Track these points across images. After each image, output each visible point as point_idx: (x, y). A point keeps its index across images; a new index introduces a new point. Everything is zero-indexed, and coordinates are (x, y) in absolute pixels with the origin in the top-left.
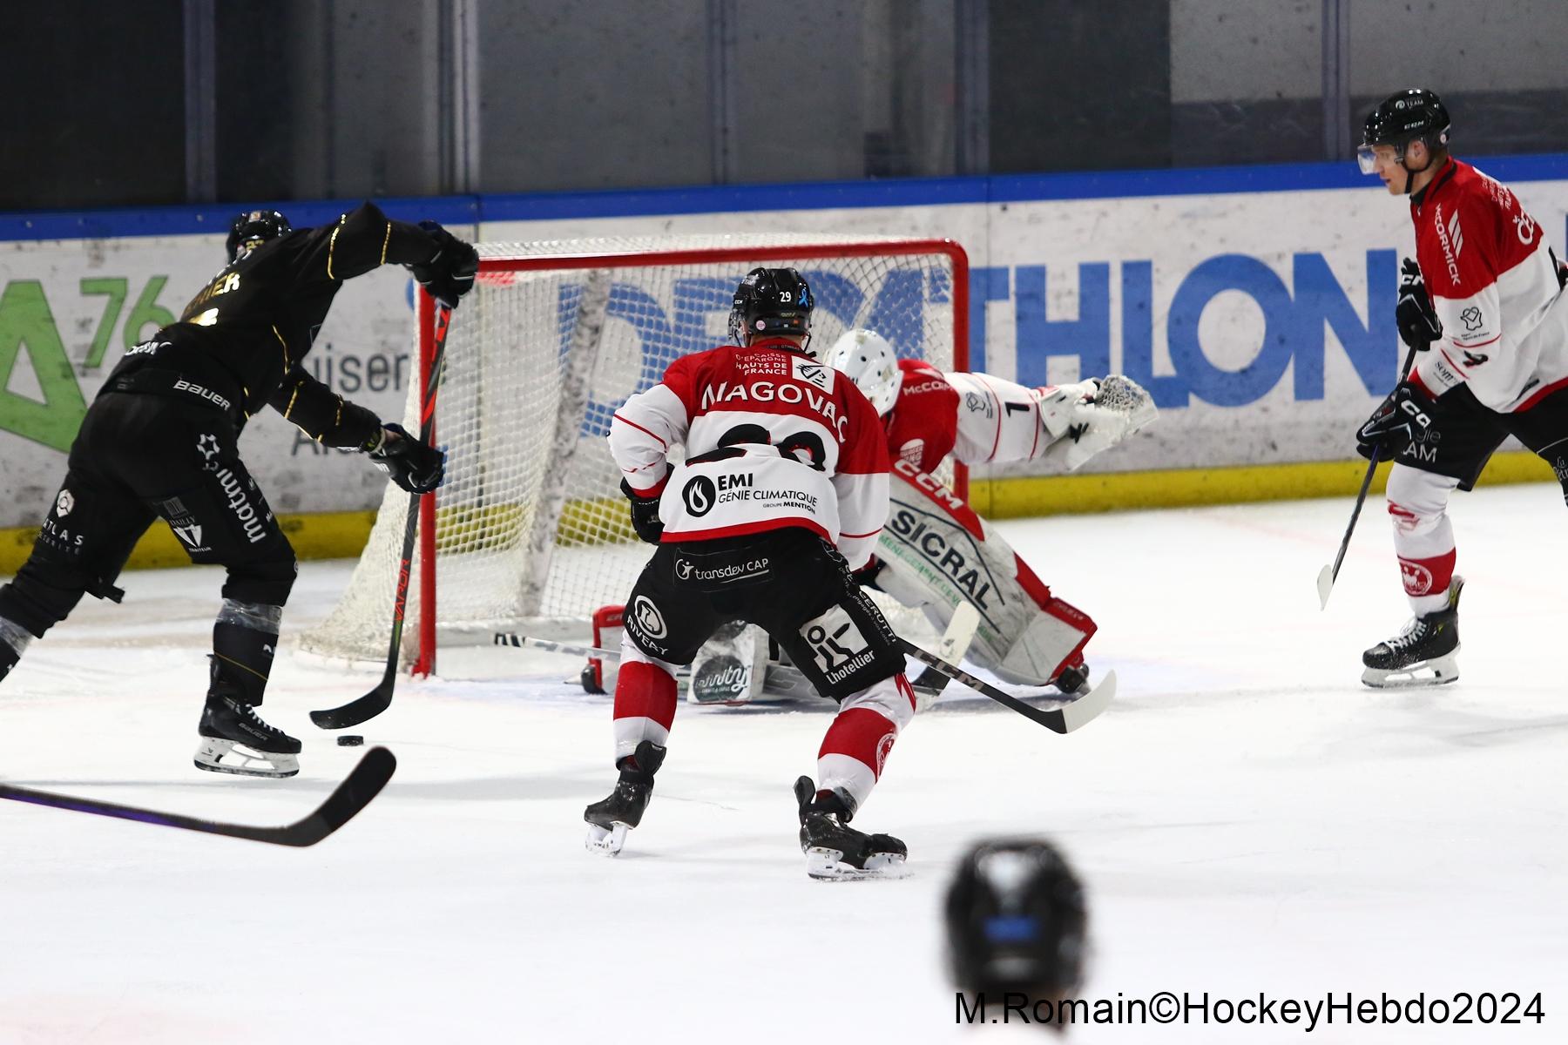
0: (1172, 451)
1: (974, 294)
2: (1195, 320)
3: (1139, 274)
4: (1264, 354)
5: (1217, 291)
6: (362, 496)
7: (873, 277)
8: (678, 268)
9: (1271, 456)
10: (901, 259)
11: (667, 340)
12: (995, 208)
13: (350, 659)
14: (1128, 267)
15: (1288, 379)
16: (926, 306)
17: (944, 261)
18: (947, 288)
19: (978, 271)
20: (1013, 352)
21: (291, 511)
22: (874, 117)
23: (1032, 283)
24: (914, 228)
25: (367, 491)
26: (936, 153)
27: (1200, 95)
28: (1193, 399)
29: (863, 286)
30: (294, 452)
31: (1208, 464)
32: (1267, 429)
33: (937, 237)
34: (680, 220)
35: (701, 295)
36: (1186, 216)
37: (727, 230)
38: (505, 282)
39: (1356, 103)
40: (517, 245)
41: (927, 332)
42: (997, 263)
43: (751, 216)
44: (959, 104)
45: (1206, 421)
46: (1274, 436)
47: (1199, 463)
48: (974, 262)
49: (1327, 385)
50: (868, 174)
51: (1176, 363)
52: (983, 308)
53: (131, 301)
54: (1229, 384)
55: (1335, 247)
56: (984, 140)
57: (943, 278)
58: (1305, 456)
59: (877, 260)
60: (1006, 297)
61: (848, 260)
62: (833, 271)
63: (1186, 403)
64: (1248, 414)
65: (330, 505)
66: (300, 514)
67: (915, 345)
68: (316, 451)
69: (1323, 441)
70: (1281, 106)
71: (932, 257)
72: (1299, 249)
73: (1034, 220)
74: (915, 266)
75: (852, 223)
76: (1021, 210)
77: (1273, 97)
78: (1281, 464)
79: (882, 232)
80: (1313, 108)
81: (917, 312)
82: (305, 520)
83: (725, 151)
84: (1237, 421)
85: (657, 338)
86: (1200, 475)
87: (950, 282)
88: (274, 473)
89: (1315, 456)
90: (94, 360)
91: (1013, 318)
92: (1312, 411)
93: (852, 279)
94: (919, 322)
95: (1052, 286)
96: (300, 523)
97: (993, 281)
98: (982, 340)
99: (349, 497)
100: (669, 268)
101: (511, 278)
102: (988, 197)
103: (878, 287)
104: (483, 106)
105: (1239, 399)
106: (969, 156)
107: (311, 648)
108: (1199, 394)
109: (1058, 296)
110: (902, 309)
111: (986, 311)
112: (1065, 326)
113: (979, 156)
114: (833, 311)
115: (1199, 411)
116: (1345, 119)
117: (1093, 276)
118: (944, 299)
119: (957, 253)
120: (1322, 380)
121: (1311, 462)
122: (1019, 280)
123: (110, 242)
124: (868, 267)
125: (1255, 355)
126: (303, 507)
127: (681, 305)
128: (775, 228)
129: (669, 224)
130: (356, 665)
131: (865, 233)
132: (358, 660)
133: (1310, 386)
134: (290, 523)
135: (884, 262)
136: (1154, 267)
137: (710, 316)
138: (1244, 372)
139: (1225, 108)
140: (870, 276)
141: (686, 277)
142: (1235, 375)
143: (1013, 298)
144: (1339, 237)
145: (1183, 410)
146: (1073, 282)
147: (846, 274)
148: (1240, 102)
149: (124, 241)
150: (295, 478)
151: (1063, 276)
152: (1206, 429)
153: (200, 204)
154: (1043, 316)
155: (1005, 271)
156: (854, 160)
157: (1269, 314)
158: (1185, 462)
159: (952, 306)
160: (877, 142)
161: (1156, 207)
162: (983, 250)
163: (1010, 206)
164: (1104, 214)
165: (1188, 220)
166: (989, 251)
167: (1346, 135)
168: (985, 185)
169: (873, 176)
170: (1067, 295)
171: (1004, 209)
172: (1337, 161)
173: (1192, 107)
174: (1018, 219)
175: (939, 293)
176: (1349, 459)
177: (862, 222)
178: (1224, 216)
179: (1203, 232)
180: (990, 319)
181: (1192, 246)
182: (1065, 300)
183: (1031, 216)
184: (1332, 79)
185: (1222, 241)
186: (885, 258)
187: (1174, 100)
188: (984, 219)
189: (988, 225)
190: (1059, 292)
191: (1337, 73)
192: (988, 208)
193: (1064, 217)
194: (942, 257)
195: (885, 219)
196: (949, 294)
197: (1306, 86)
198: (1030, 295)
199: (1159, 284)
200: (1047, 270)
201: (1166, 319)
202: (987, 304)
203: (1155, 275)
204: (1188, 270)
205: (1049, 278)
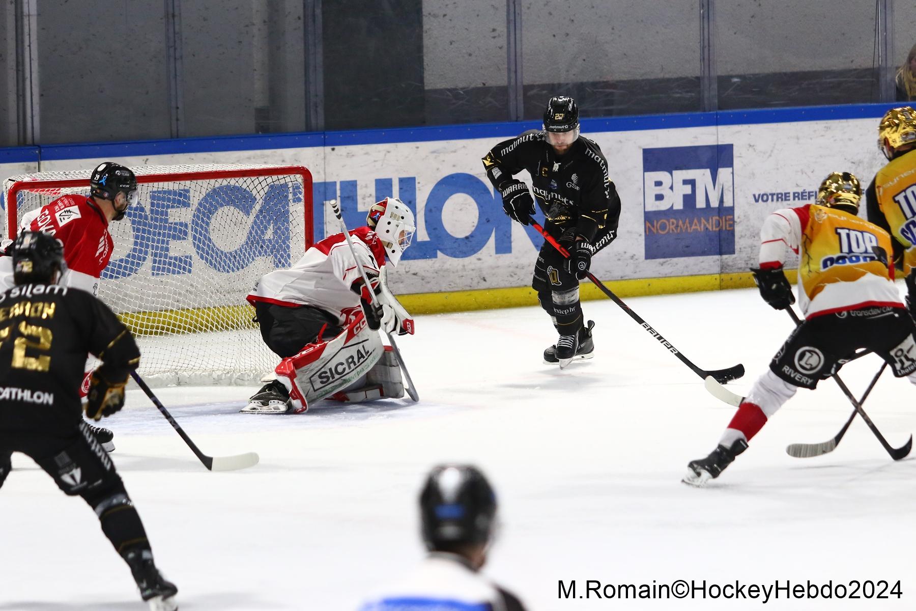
0: (428, 282)
1: (316, 197)
2: (440, 210)
3: (408, 184)
4: (477, 228)
5: (451, 194)
7: (259, 187)
8: (151, 184)
9: (484, 285)
10: (275, 177)
11: (145, 225)
12: (328, 149)
14: (401, 181)
15: (492, 242)
16: (291, 204)
17: (299, 178)
18: (300, 193)
19: (319, 184)
22: (260, 100)
23: (350, 189)
24: (283, 161)
26: (294, 118)
27: (441, 85)
28: (439, 253)
29: (254, 192)
31: (449, 290)
32: (480, 270)
33: (295, 165)
34: (152, 158)
35: (163, 199)
36: (433, 152)
37: (178, 163)
38: (55, 193)
39: (527, 88)
40: (61, 173)
41: (291, 218)
42: (329, 180)
43: (192, 155)
44: (307, 92)
45: (447, 266)
46: (484, 274)
47: (443, 290)
48: (316, 179)
49: (513, 245)
50: (257, 131)
51: (429, 234)
52: (323, 204)
54: (459, 246)
56: (321, 111)
57: (298, 188)
58: (502, 284)
59: (261, 178)
60: (335, 198)
61: (245, 178)
62: (237, 184)
63: (436, 257)
64: (470, 261)
67: (284, 225)
69: (511, 276)
70: (484, 90)
71: (292, 176)
73: (349, 155)
74: (282, 182)
75: (249, 158)
76: (342, 150)
77: (481, 85)
78: (489, 289)
79: (265, 163)
80: (502, 91)
81: (285, 207)
83: (177, 120)
84: (464, 266)
85: (139, 223)
86: (443, 296)
87: (303, 190)
89: (508, 284)
92: (505, 259)
93: (248, 189)
94: (288, 211)
95: (360, 192)
97: (328, 189)
98: (322, 223)
100: (146, 184)
101: (58, 192)
102: (325, 144)
103: (262, 193)
104: (41, 95)
105: (465, 254)
106: (313, 122)
108: (441, 250)
109: (363, 199)
110: (276, 205)
111: (324, 207)
113: (319, 120)
114: (237, 206)
115: (443, 260)
116: (521, 98)
117: (383, 187)
118: (299, 200)
119: (306, 173)
120: (511, 242)
121: (505, 288)
122: (341, 189)
124: (256, 182)
125: (473, 229)
127: (152, 204)
128: (206, 161)
129: (147, 159)
131: (255, 163)
133: (504, 246)
135: (265, 179)
136: (417, 181)
137: (169, 210)
138: (467, 238)
139: (454, 91)
140: (258, 188)
141: (155, 189)
142: (462, 239)
143: (339, 198)
145: (434, 259)
146: (372, 190)
147: (244, 186)
148: (462, 89)
151: (366, 186)
152: (447, 270)
154: (356, 209)
155: (335, 183)
156: (249, 124)
157: (481, 206)
158: (436, 289)
159: (304, 203)
160: (262, 113)
161: (417, 148)
162: (322, 172)
163: (337, 148)
164: (389, 152)
165: (435, 154)
166: (325, 173)
167: (521, 107)
168: (322, 137)
169: (260, 133)
170: (369, 197)
171: (333, 149)
172: (517, 121)
173: (435, 91)
174: (341, 155)
175: (297, 196)
176: (526, 286)
177: (254, 158)
178: (455, 152)
179: (444, 161)
180: (326, 211)
181: (438, 169)
182: (368, 200)
183: (348, 153)
184: (513, 75)
185: (454, 166)
186: (266, 177)
187: (426, 88)
188: (322, 155)
189: (325, 158)
190: (365, 195)
191: (516, 72)
192: (324, 149)
193: (367, 154)
194: (298, 176)
195: (267, 156)
196: (302, 197)
197: (499, 79)
198: (348, 197)
199: (419, 190)
200: (358, 183)
201: (424, 209)
202: (324, 202)
203: (417, 186)
204: (436, 182)
205: (358, 187)
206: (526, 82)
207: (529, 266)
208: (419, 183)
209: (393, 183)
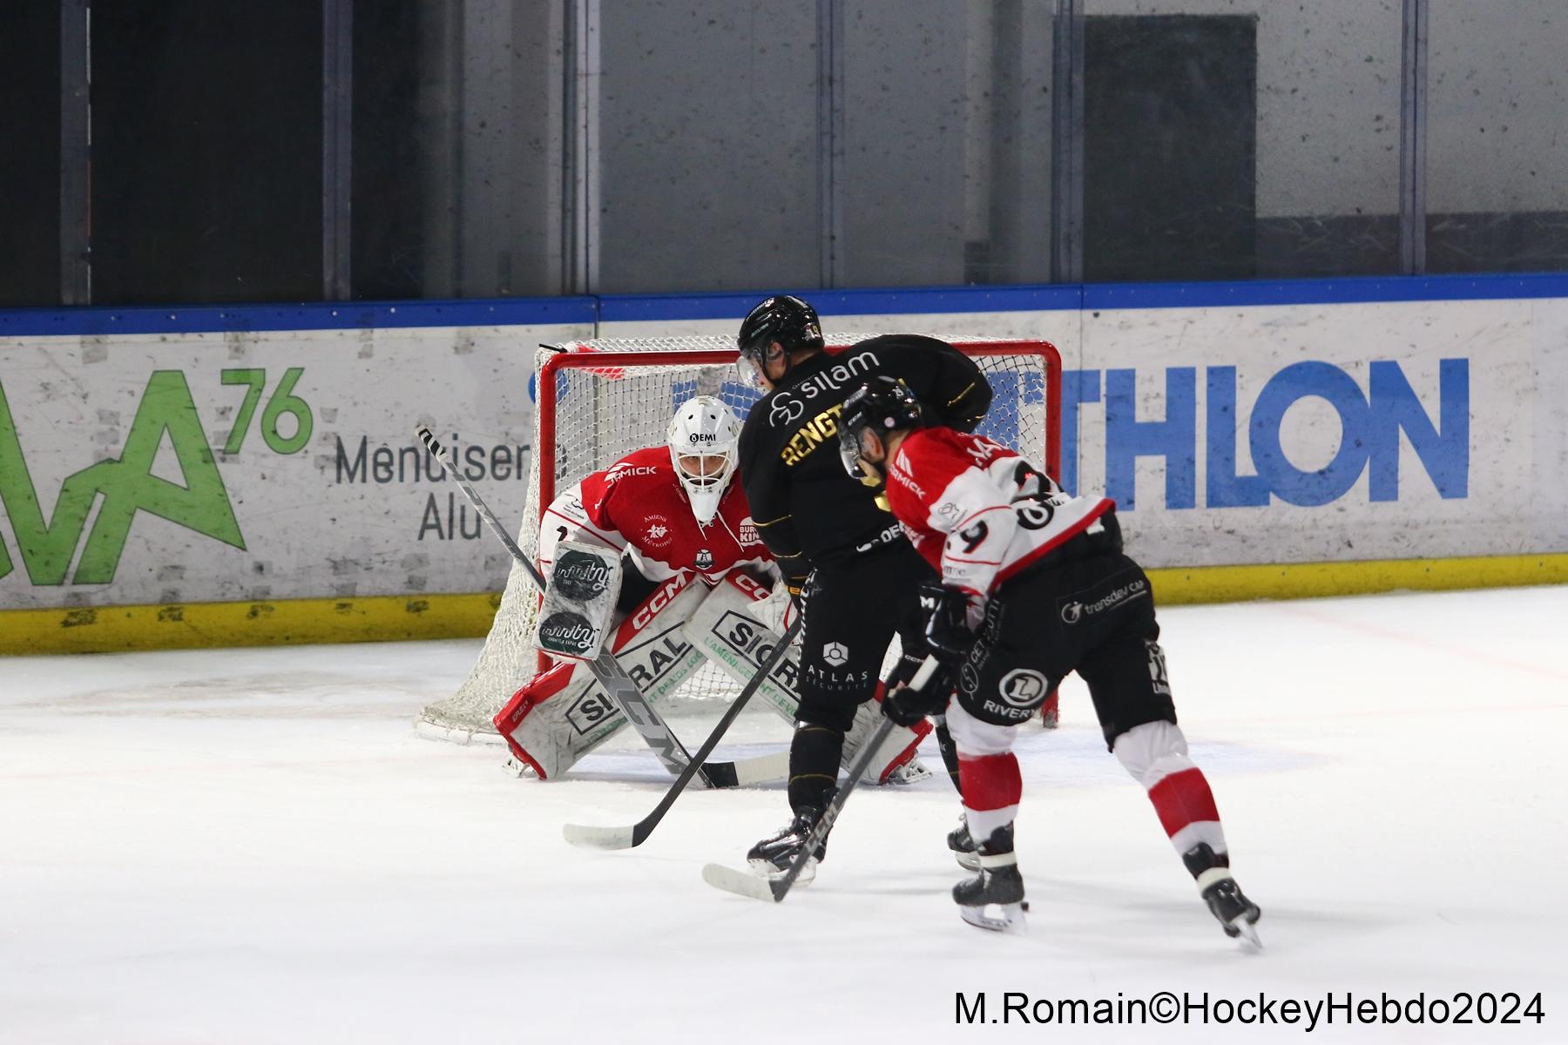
0: (1253, 547)
1: (1066, 395)
3: (1222, 378)
6: (485, 579)
9: (1348, 554)
10: (998, 358)
12: (1088, 314)
13: (471, 731)
14: (1212, 372)
16: (1021, 402)
17: (1038, 363)
18: (1042, 387)
19: (1072, 373)
20: (1103, 450)
21: (418, 592)
22: (974, 229)
23: (1122, 386)
24: (1010, 333)
25: (489, 574)
26: (1032, 261)
27: (1283, 210)
30: (421, 537)
31: (1288, 560)
32: (1343, 528)
33: (1032, 339)
36: (1267, 324)
39: (1432, 220)
40: (632, 340)
41: (1022, 426)
42: (1088, 367)
43: (857, 319)
44: (1055, 217)
45: (1285, 520)
46: (1350, 535)
47: (1278, 560)
48: (1067, 365)
50: (968, 282)
52: (1076, 409)
53: (268, 391)
55: (1410, 356)
56: (1077, 249)
57: (1036, 376)
58: (1379, 554)
60: (1098, 400)
64: (1326, 513)
65: (454, 589)
66: (427, 595)
67: (1009, 438)
68: (442, 537)
69: (1396, 540)
70: (1359, 222)
71: (1027, 357)
72: (1374, 358)
73: (1123, 326)
74: (1011, 365)
75: (952, 327)
76: (1111, 316)
77: (1353, 213)
78: (1356, 561)
79: (980, 335)
80: (1391, 224)
81: (1012, 408)
82: (429, 600)
83: (832, 258)
84: (1315, 520)
86: (1278, 570)
87: (1044, 381)
88: (401, 556)
89: (1389, 554)
90: (234, 446)
91: (1104, 419)
92: (1386, 511)
94: (1014, 417)
95: (1140, 389)
96: (425, 603)
98: (1074, 440)
99: (472, 580)
102: (1082, 305)
104: (604, 211)
106: (1064, 267)
107: (434, 721)
109: (1146, 400)
111: (1079, 414)
112: (1152, 426)
113: (1074, 265)
115: (1278, 510)
116: (1421, 235)
117: (1180, 380)
118: (1038, 396)
119: (1050, 353)
121: (1385, 560)
123: (252, 335)
126: (428, 589)
130: (476, 737)
131: (962, 335)
132: (478, 732)
134: (415, 604)
136: (1238, 374)
139: (1307, 223)
143: (1103, 400)
144: (1414, 346)
145: (1263, 508)
146: (1161, 386)
148: (1320, 218)
149: (263, 334)
150: (421, 560)
151: (1151, 380)
152: (1286, 527)
153: (335, 301)
154: (1133, 417)
155: (1098, 372)
156: (955, 270)
158: (1265, 558)
159: (1045, 403)
160: (976, 251)
161: (1241, 316)
162: (1076, 353)
163: (1102, 312)
164: (1191, 322)
165: (1270, 328)
166: (1081, 355)
167: (1422, 248)
168: (1079, 293)
169: (973, 284)
170: (1155, 398)
171: (1096, 315)
172: (1413, 274)
173: (1275, 221)
174: (1109, 325)
175: (1035, 390)
176: (1420, 558)
177: (961, 325)
178: (1305, 324)
179: (1285, 340)
180: (1081, 419)
181: (1274, 353)
182: (1153, 402)
183: (1122, 322)
184: (1408, 197)
185: (1303, 349)
186: (982, 357)
187: (1258, 215)
188: (1078, 325)
189: (1081, 330)
190: (1147, 395)
191: (1414, 190)
192: (1081, 314)
193: (1153, 324)
194: (1037, 357)
195: (984, 324)
196: (1044, 392)
197: (1382, 203)
198: (1120, 398)
199: (1242, 388)
200: (1137, 373)
201: (1249, 421)
202: (1079, 405)
203: (1238, 381)
204: (1270, 376)
205: (1137, 381)
206: (1433, 208)
207: (1428, 523)
208: (1241, 376)
209: (1197, 376)
